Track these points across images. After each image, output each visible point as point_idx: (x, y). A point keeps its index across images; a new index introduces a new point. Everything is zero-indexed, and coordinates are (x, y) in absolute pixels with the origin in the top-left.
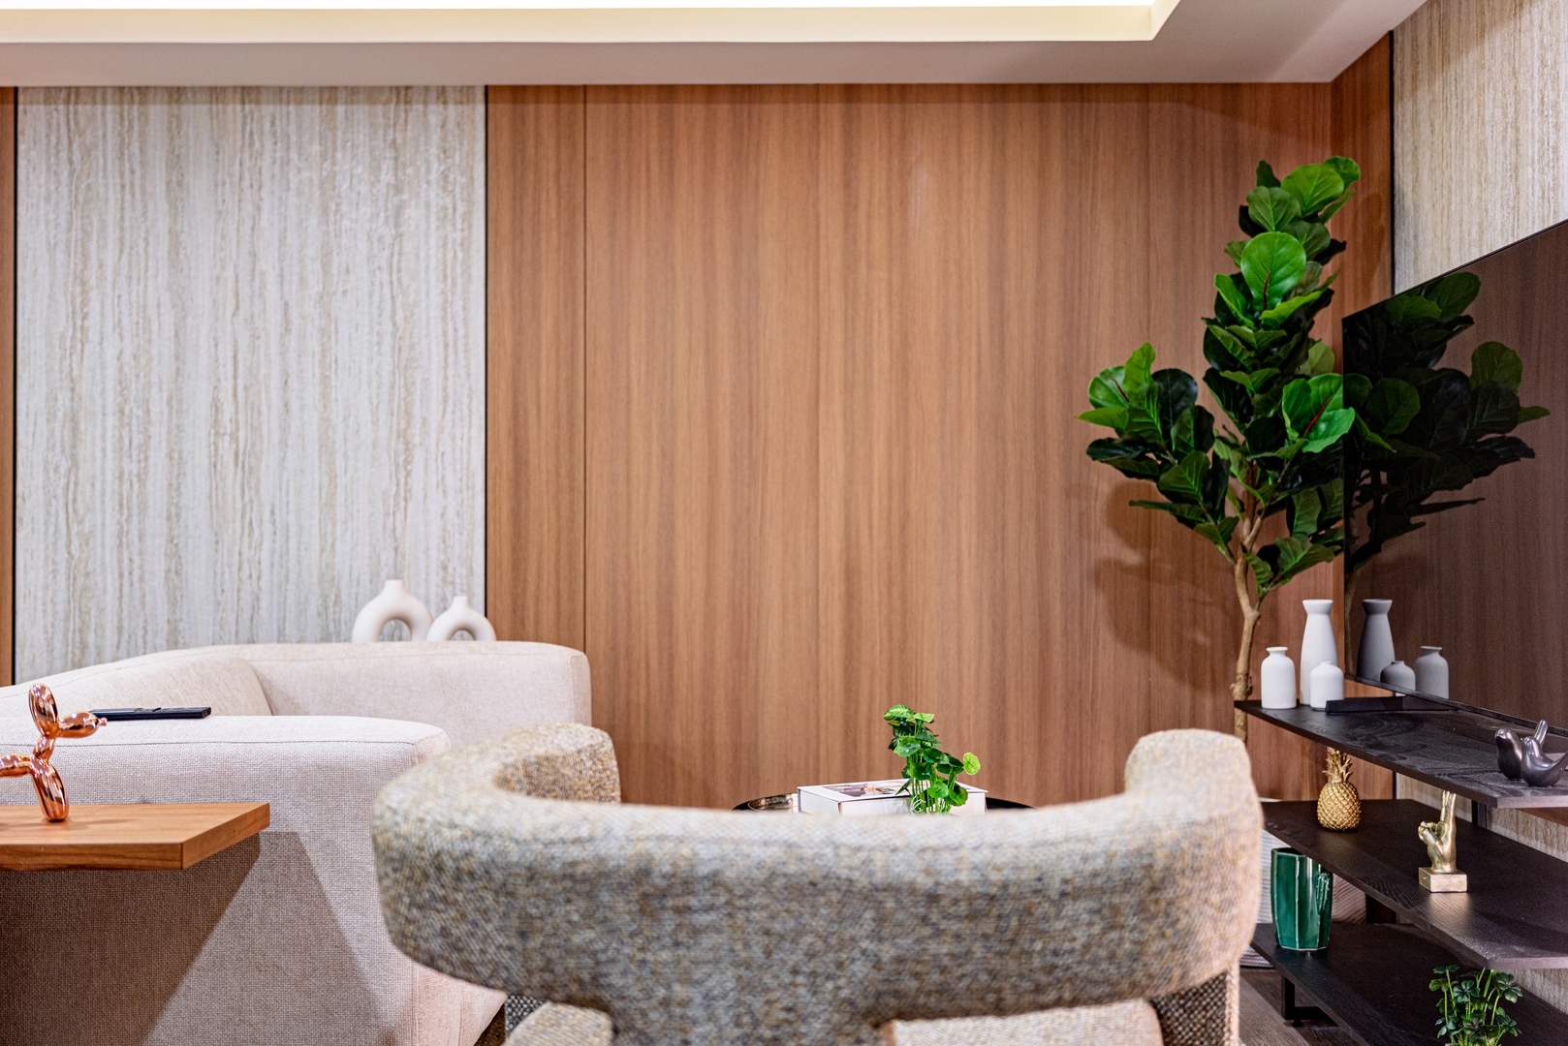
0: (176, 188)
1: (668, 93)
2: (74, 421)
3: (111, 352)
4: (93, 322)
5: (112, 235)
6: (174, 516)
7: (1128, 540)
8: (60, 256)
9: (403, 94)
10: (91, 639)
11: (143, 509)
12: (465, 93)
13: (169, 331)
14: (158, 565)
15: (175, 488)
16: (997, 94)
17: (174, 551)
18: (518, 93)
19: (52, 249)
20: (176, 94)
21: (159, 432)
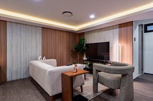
0: (20, 30)
1: (52, 29)
2: (12, 45)
3: (15, 41)
4: (13, 39)
5: (15, 33)
6: (20, 52)
7: (72, 53)
8: (11, 34)
9: (37, 26)
10: (13, 61)
11: (18, 51)
12: (41, 27)
13: (20, 39)
14: (19, 55)
15: (20, 50)
16: (67, 32)
17: (20, 54)
18: (44, 28)
19: (10, 33)
20: (20, 24)
21: (19, 46)
